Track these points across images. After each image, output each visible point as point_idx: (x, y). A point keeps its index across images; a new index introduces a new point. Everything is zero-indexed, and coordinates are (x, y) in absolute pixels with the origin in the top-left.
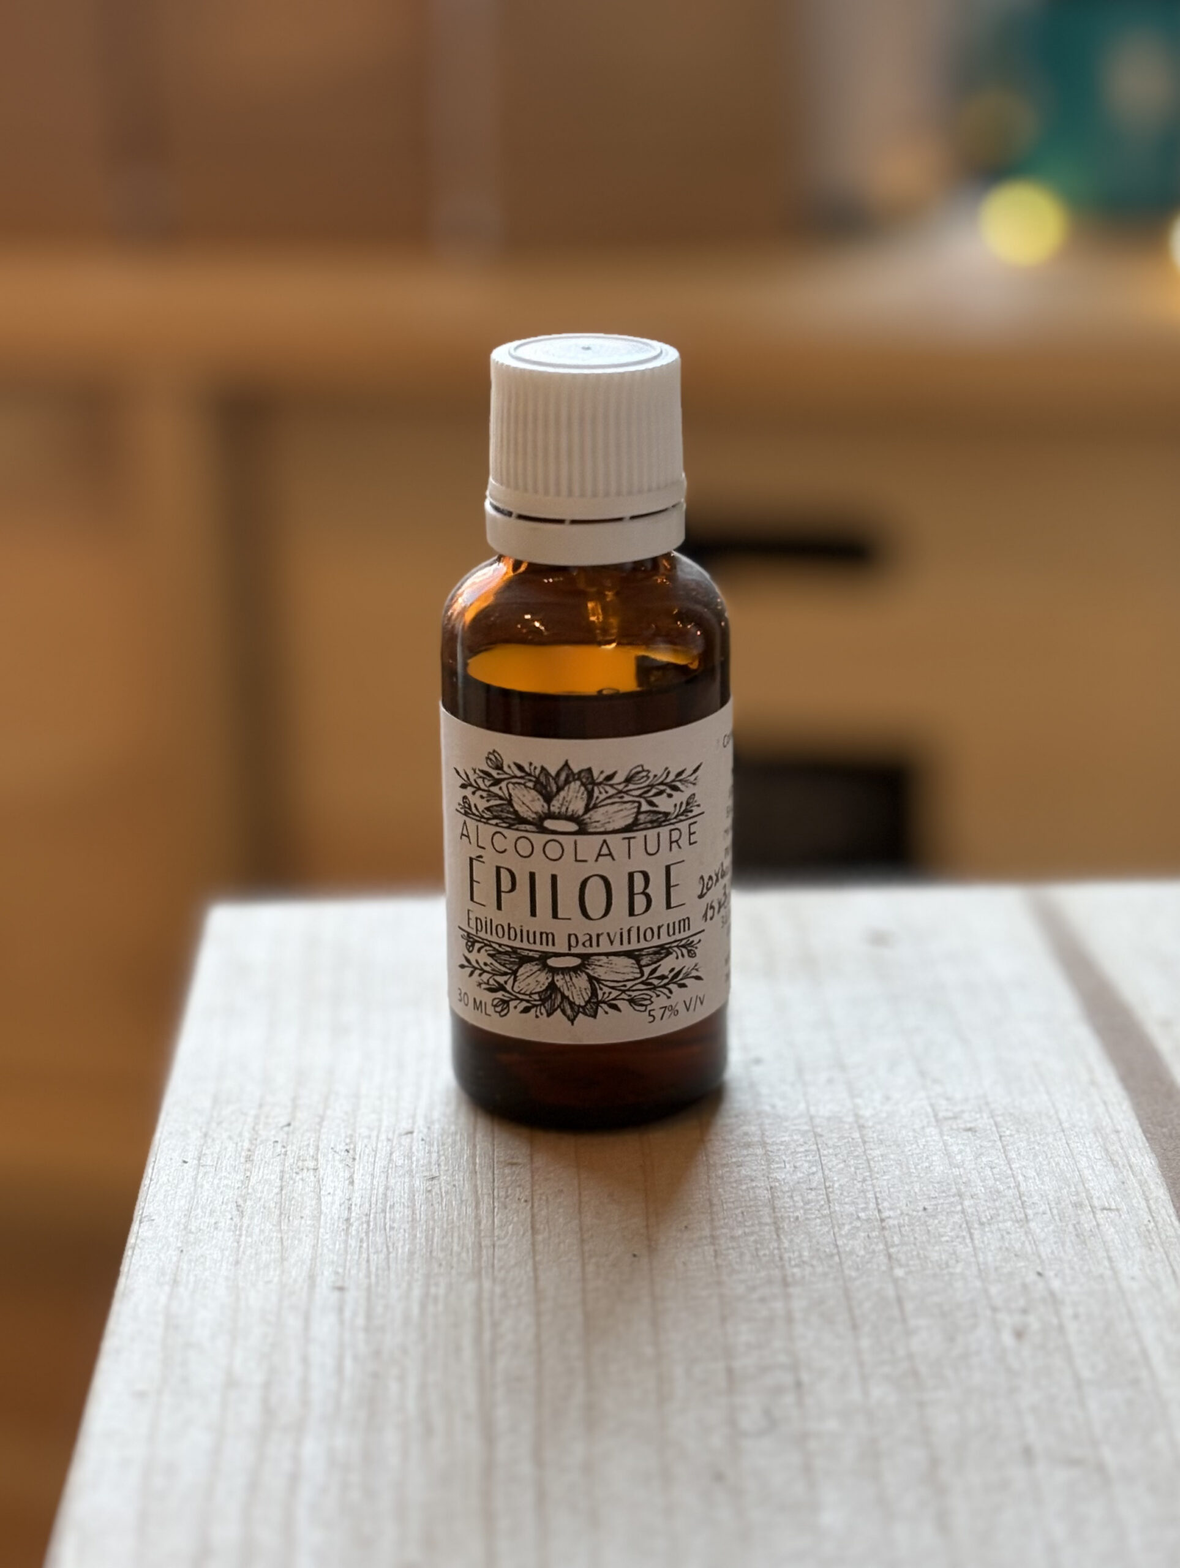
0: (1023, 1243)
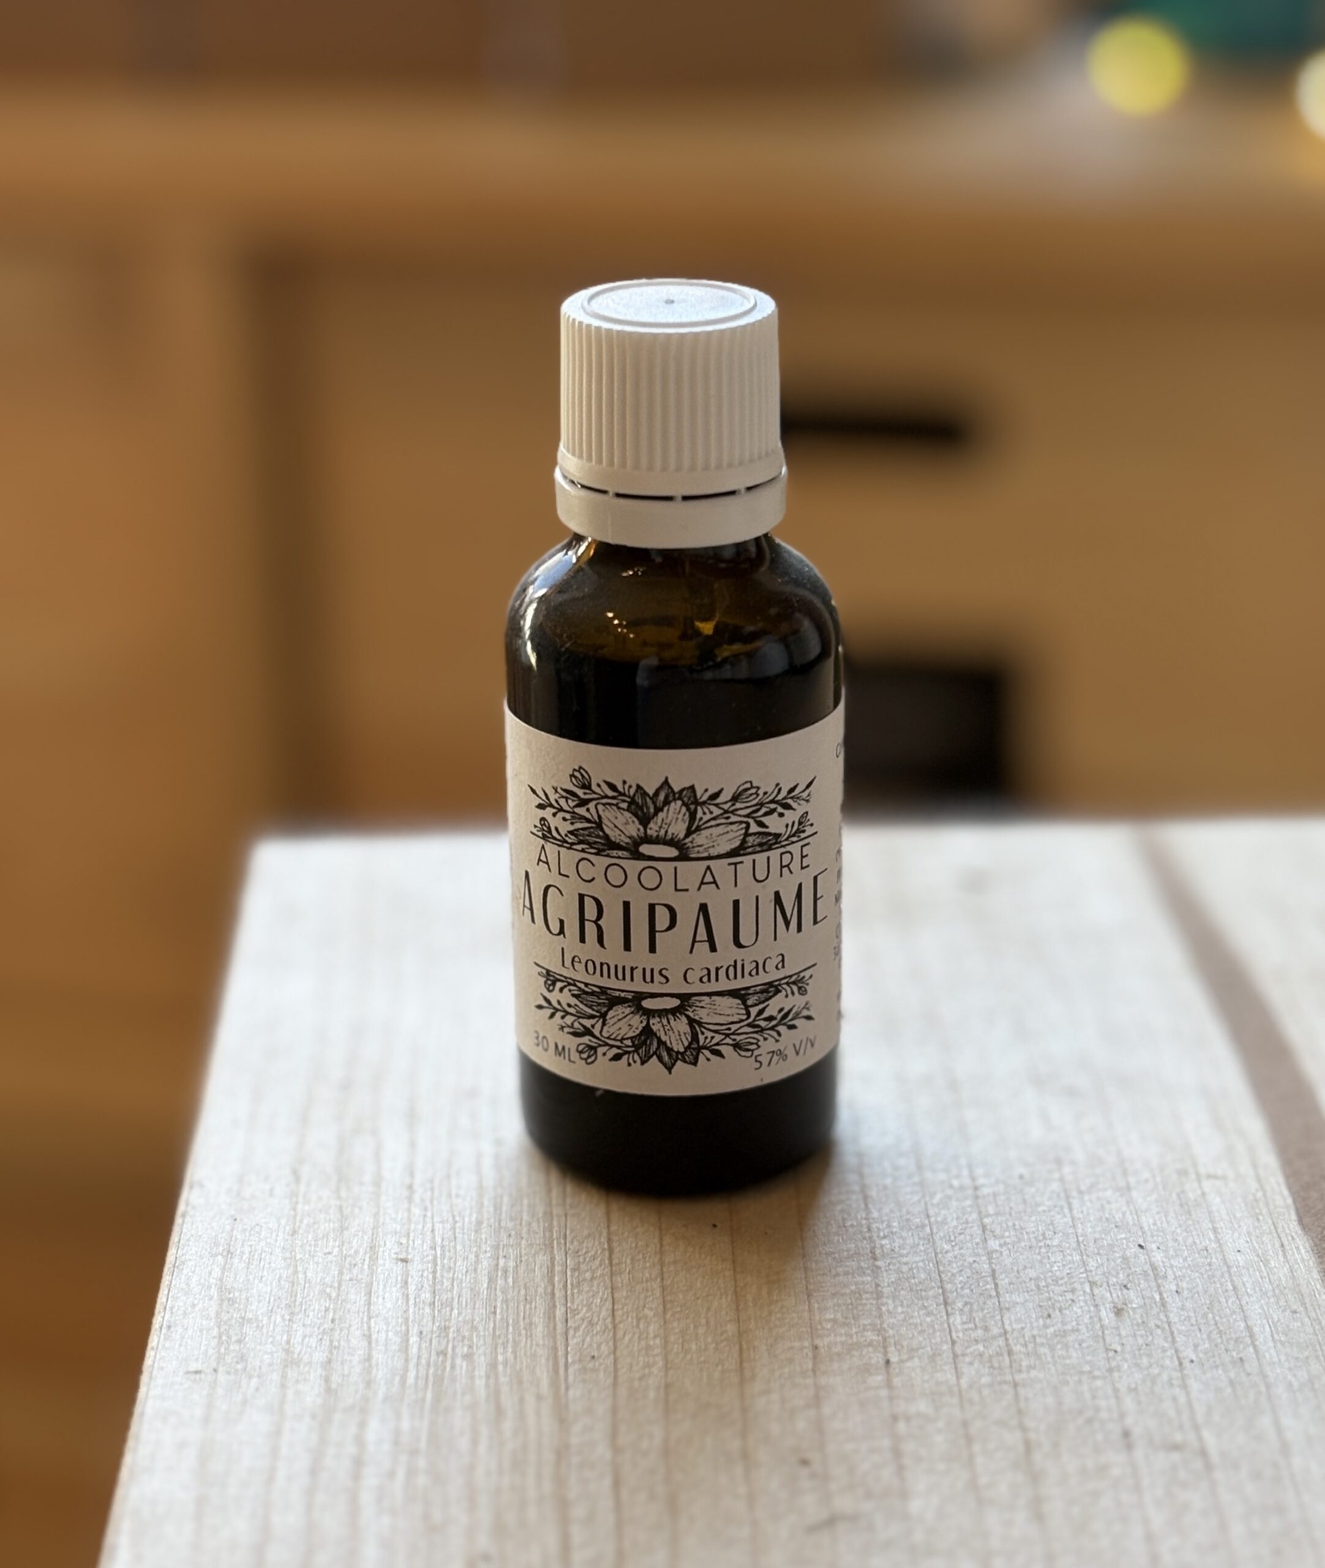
0: (1124, 1214)
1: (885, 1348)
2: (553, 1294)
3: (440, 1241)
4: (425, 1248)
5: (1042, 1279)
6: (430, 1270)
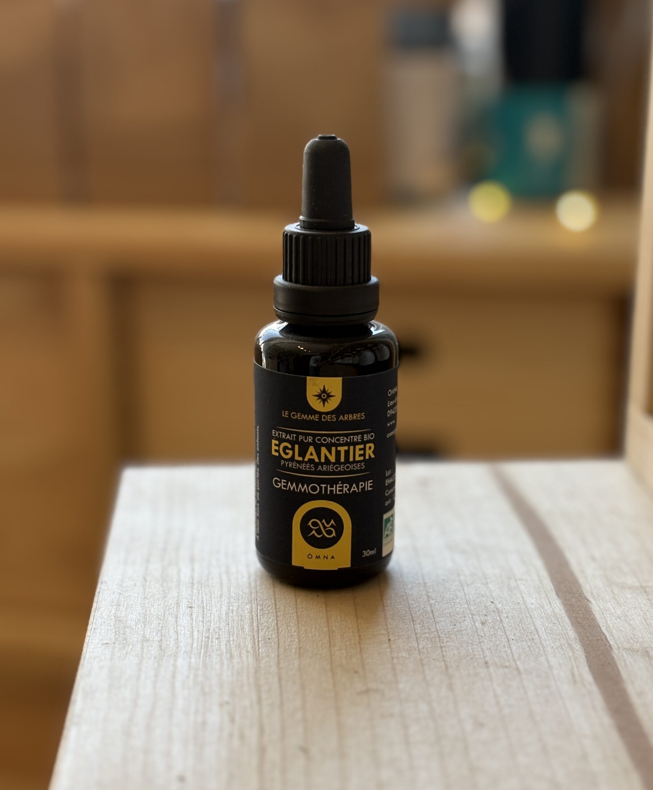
1: (388, 635)
2: (252, 619)
3: (205, 601)
4: (199, 603)
5: (452, 613)
6: (201, 610)
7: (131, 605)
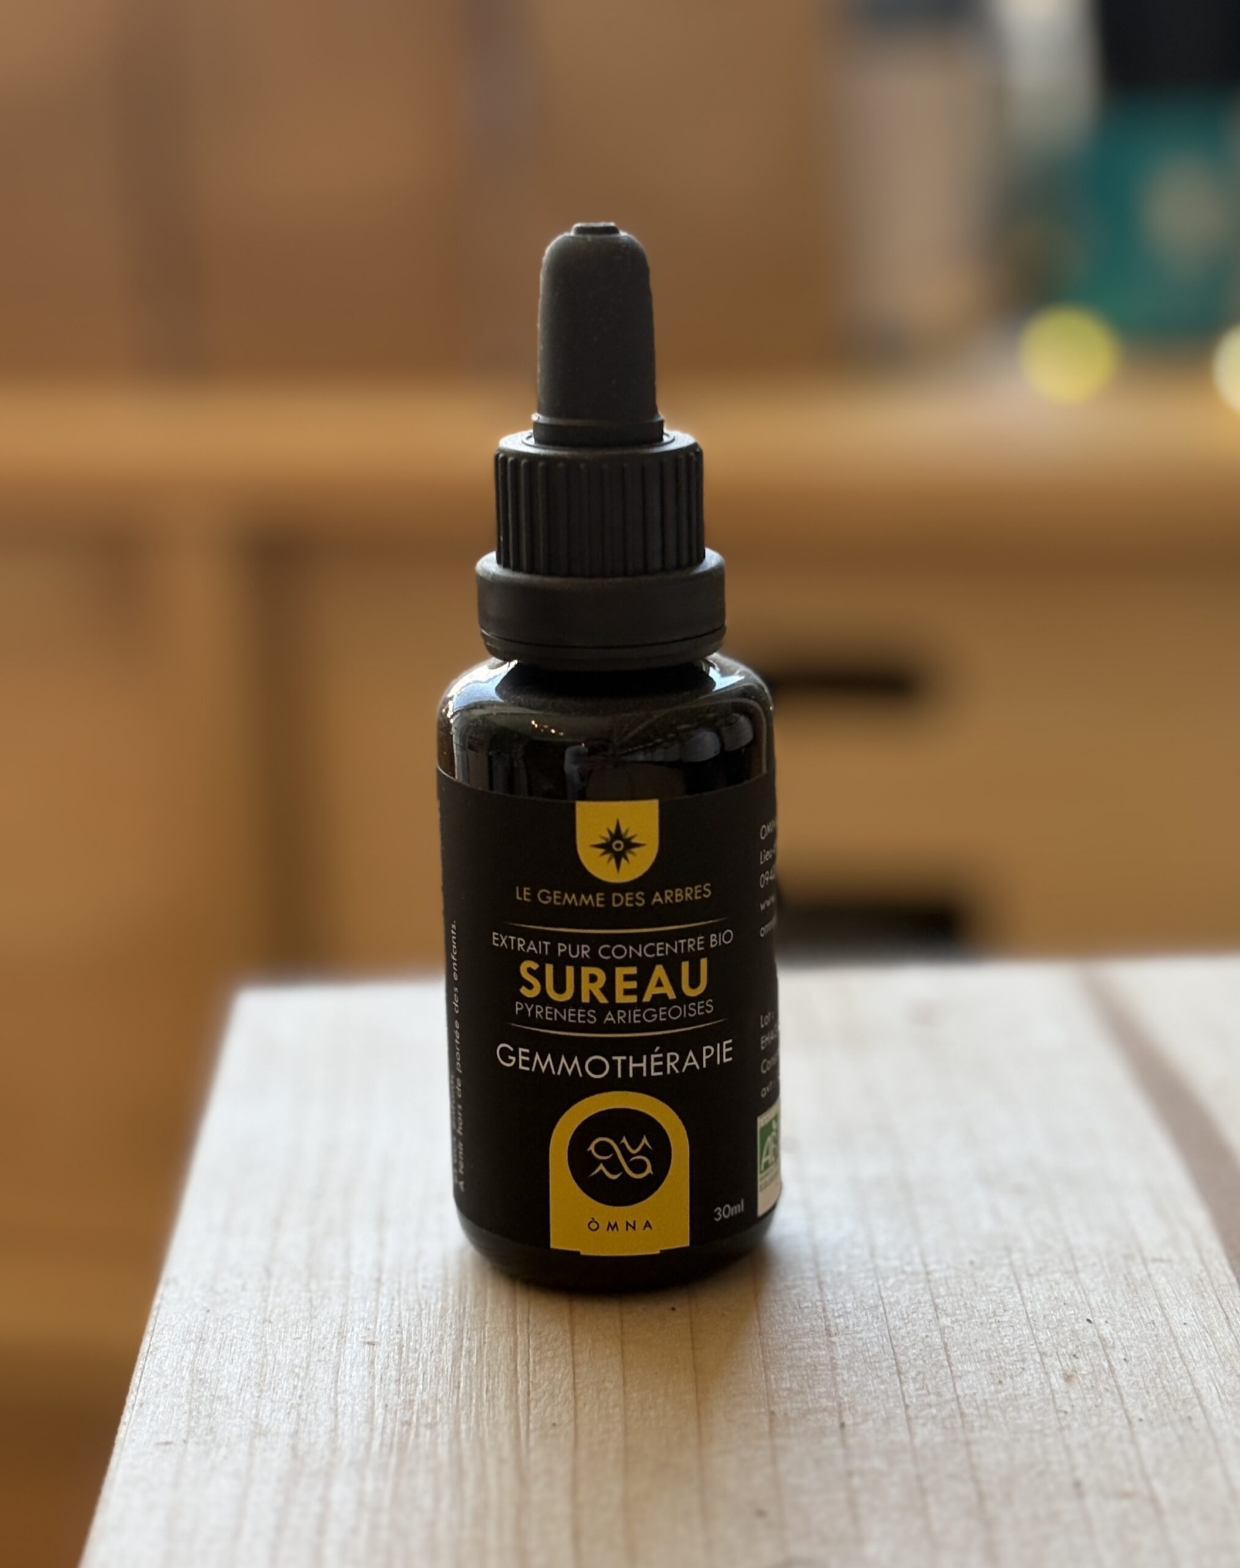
0: (1072, 1293)
1: (840, 1412)
2: (516, 1370)
3: (406, 1326)
4: (391, 1332)
5: (993, 1351)
6: (396, 1351)
7: (232, 1340)
